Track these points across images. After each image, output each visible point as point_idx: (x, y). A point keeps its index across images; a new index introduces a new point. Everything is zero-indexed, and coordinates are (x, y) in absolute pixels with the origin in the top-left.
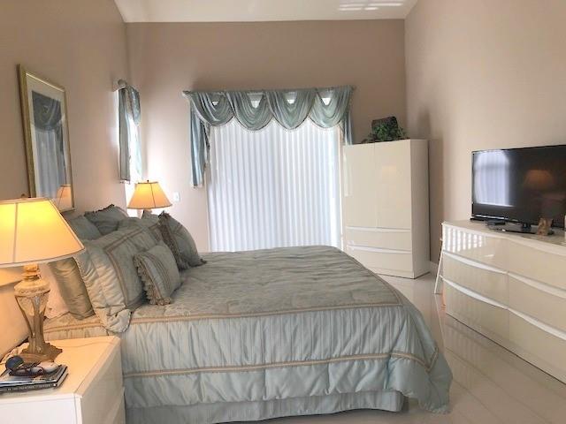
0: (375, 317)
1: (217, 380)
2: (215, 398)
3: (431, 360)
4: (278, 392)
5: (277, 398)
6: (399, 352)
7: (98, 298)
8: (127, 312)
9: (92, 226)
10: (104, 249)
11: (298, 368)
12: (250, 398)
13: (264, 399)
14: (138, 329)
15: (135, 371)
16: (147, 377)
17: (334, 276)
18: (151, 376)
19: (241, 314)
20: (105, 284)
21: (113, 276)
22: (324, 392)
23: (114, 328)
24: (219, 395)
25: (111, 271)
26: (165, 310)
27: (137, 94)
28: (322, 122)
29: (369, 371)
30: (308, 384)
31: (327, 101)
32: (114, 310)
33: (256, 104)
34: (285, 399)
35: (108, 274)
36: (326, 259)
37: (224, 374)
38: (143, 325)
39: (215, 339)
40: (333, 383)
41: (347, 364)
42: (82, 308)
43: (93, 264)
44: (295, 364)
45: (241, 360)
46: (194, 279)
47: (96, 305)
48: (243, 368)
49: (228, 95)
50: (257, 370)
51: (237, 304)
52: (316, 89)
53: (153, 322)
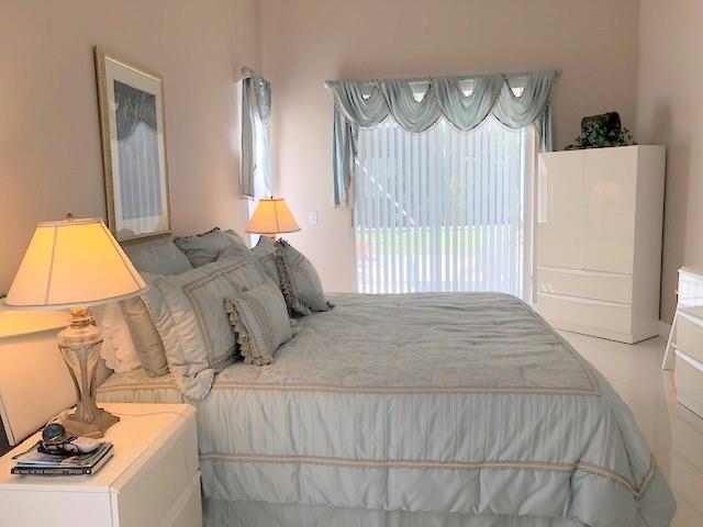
0: (554, 409)
1: (322, 475)
2: (318, 498)
3: (643, 479)
4: (404, 500)
5: (404, 509)
6: (589, 464)
7: (174, 351)
8: (209, 372)
9: (182, 255)
10: (184, 287)
11: (436, 471)
12: (366, 504)
13: (385, 508)
14: (222, 395)
15: (215, 452)
16: (231, 460)
17: (502, 339)
18: (235, 461)
19: (358, 387)
20: (184, 334)
21: (193, 324)
22: (471, 509)
23: (190, 393)
24: (325, 496)
25: (191, 317)
26: (260, 373)
27: (267, 86)
28: (510, 121)
29: (541, 487)
30: (448, 494)
31: (518, 92)
32: (193, 369)
33: (419, 97)
34: (416, 513)
35: (188, 321)
36: (497, 312)
37: (331, 468)
38: (228, 392)
39: (321, 419)
40: (486, 498)
41: (508, 473)
42: (155, 363)
43: (168, 307)
44: (431, 464)
45: (355, 453)
46: (312, 331)
47: (171, 360)
48: (358, 463)
49: (383, 85)
50: (378, 467)
51: (356, 372)
52: (504, 76)
53: (241, 389)
